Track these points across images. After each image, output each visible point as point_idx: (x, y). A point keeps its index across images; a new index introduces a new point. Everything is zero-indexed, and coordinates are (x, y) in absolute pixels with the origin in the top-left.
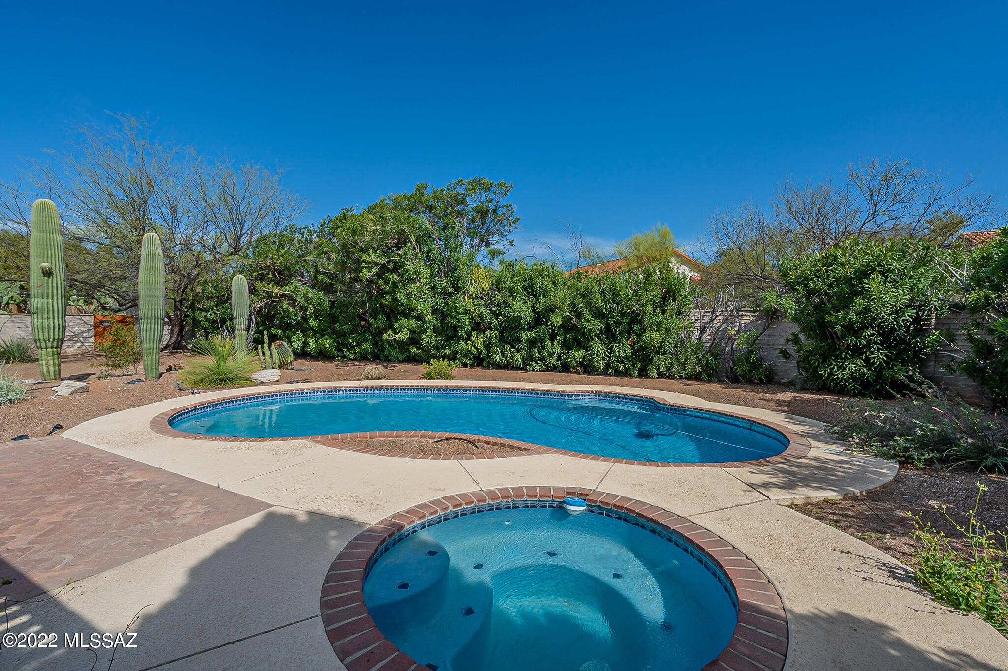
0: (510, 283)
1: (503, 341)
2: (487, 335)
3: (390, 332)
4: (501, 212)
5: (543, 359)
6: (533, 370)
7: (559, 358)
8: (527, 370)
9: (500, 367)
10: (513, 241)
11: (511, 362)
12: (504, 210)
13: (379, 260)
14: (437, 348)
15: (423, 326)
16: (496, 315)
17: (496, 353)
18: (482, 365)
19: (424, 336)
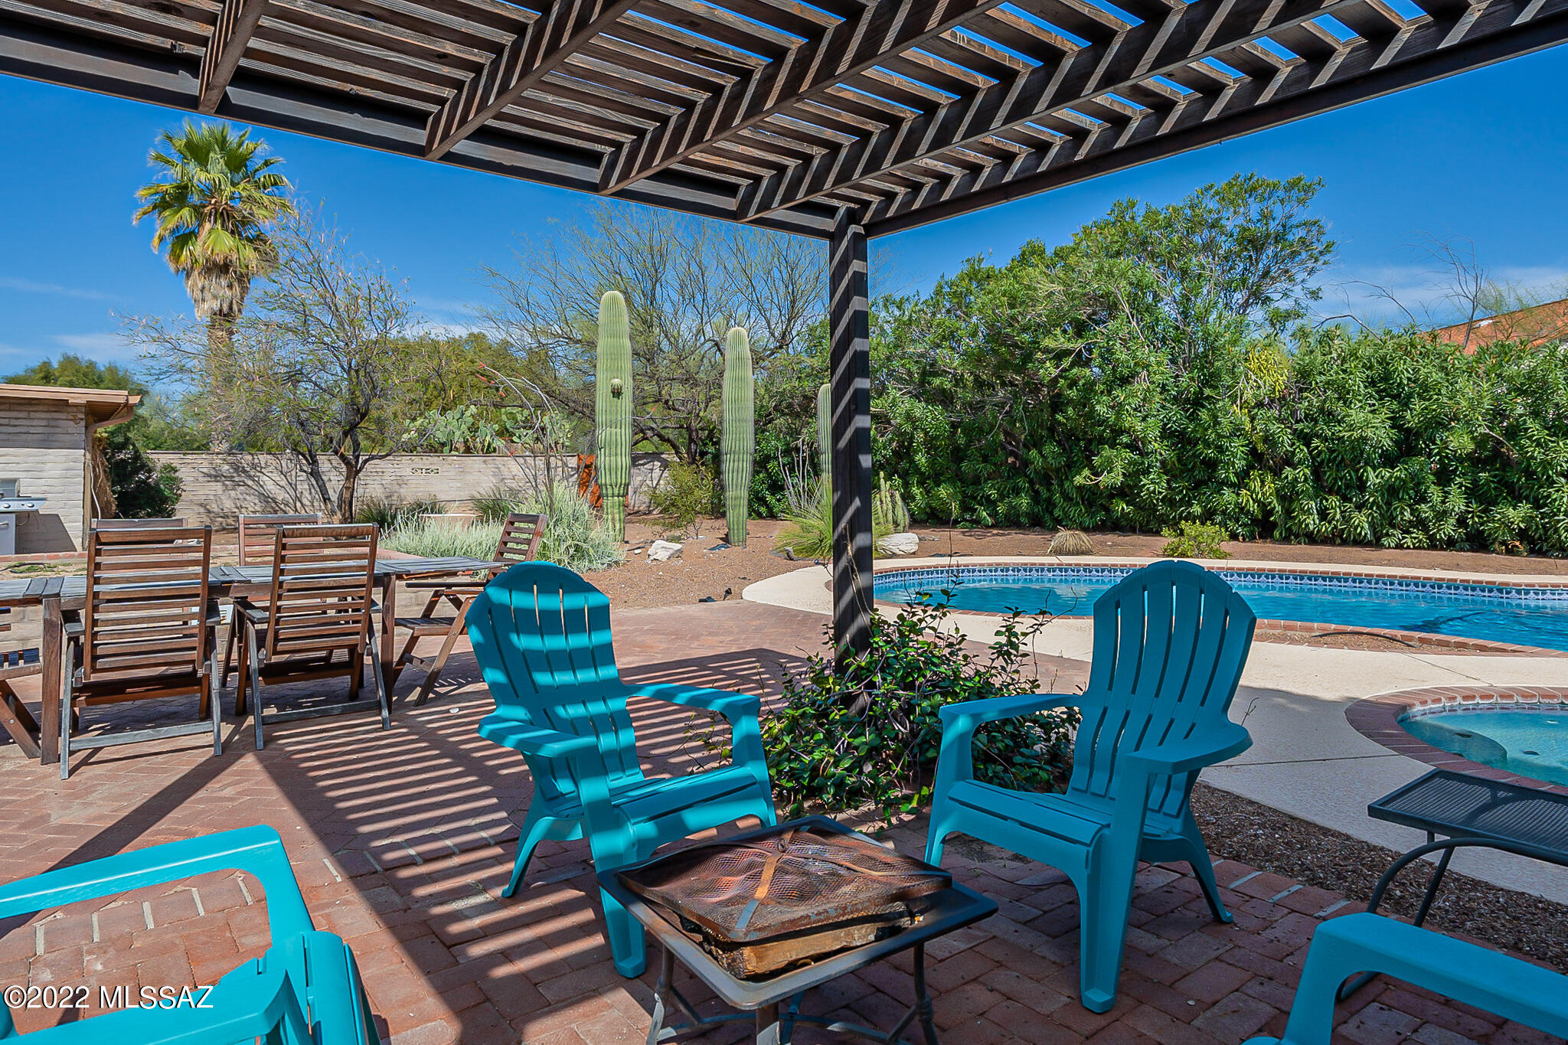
0: (1337, 373)
1: (1321, 486)
2: (1287, 477)
3: (1086, 472)
4: (1295, 235)
5: (1421, 524)
6: (1399, 546)
7: (1461, 522)
8: (1382, 546)
9: (1312, 539)
10: (1319, 289)
11: (1343, 530)
12: (1301, 232)
13: (1069, 346)
14: (1169, 501)
15: (1143, 463)
16: (1306, 439)
17: (1309, 512)
18: (1272, 536)
19: (1144, 481)
